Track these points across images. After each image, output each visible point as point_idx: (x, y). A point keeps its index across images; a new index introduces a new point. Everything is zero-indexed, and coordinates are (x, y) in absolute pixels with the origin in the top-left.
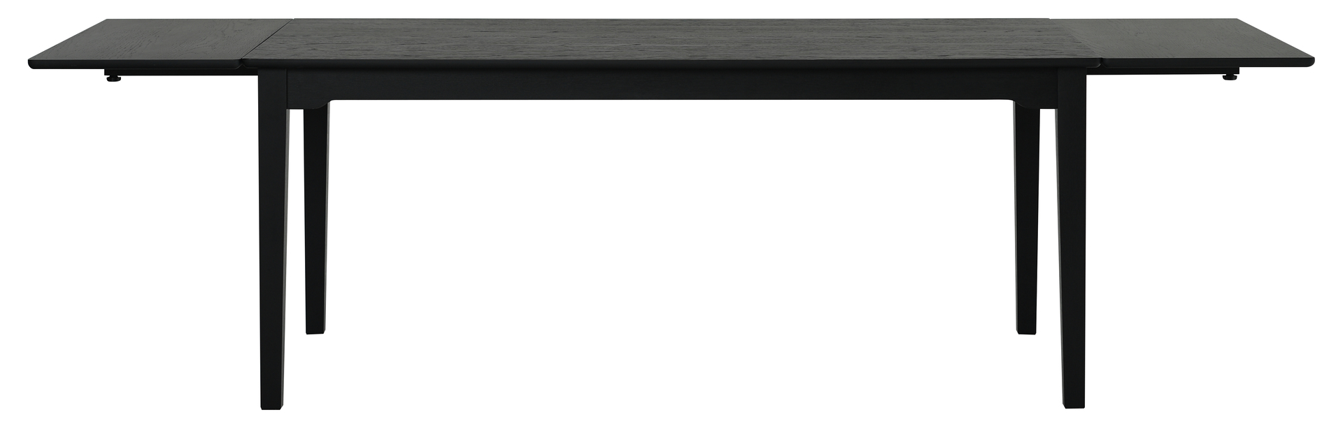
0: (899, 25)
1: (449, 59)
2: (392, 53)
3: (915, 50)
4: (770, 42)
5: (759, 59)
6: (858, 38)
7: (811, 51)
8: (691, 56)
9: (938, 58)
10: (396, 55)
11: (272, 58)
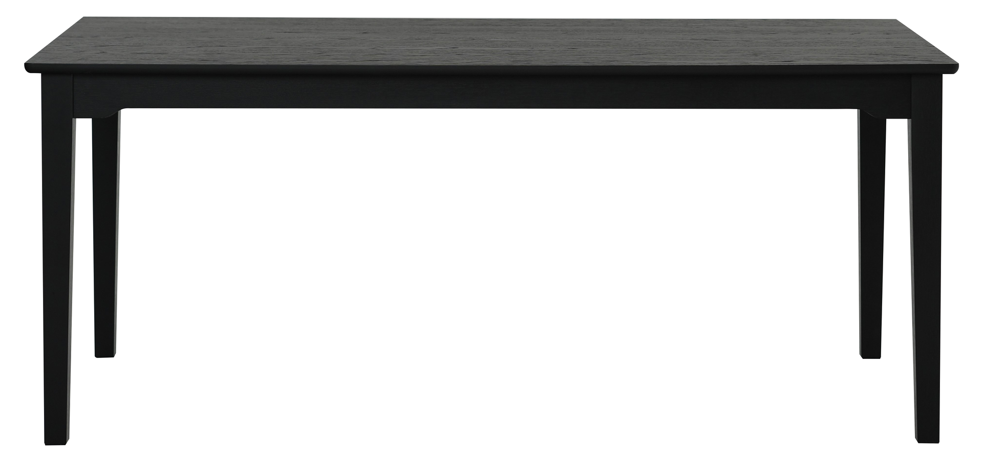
0: (736, 26)
1: (250, 64)
2: (188, 57)
3: (756, 55)
4: (598, 46)
5: (587, 64)
6: (693, 41)
7: (644, 56)
8: (513, 61)
9: (782, 64)
10: (192, 60)
11: (57, 63)
